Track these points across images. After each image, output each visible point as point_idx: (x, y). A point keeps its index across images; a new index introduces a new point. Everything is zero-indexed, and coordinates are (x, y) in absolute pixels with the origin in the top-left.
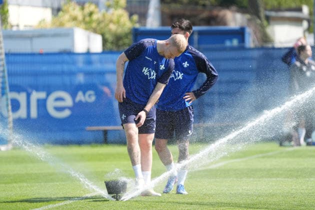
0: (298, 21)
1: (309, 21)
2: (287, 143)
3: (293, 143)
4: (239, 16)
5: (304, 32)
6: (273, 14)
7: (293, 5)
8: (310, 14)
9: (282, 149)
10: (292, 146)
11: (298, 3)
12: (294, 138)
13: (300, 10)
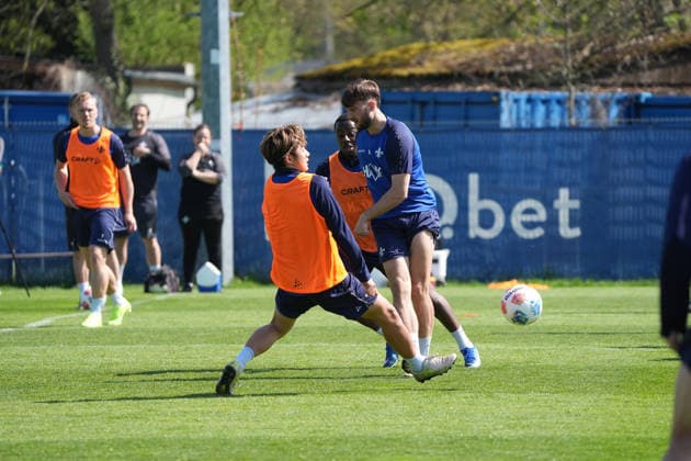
0: (177, 88)
1: (195, 88)
2: (156, 287)
3: (166, 287)
4: (80, 76)
5: (189, 105)
6: (139, 74)
7: (170, 62)
8: (197, 76)
9: (148, 296)
10: (165, 292)
11: (178, 59)
12: (168, 280)
13: (181, 70)
